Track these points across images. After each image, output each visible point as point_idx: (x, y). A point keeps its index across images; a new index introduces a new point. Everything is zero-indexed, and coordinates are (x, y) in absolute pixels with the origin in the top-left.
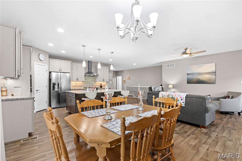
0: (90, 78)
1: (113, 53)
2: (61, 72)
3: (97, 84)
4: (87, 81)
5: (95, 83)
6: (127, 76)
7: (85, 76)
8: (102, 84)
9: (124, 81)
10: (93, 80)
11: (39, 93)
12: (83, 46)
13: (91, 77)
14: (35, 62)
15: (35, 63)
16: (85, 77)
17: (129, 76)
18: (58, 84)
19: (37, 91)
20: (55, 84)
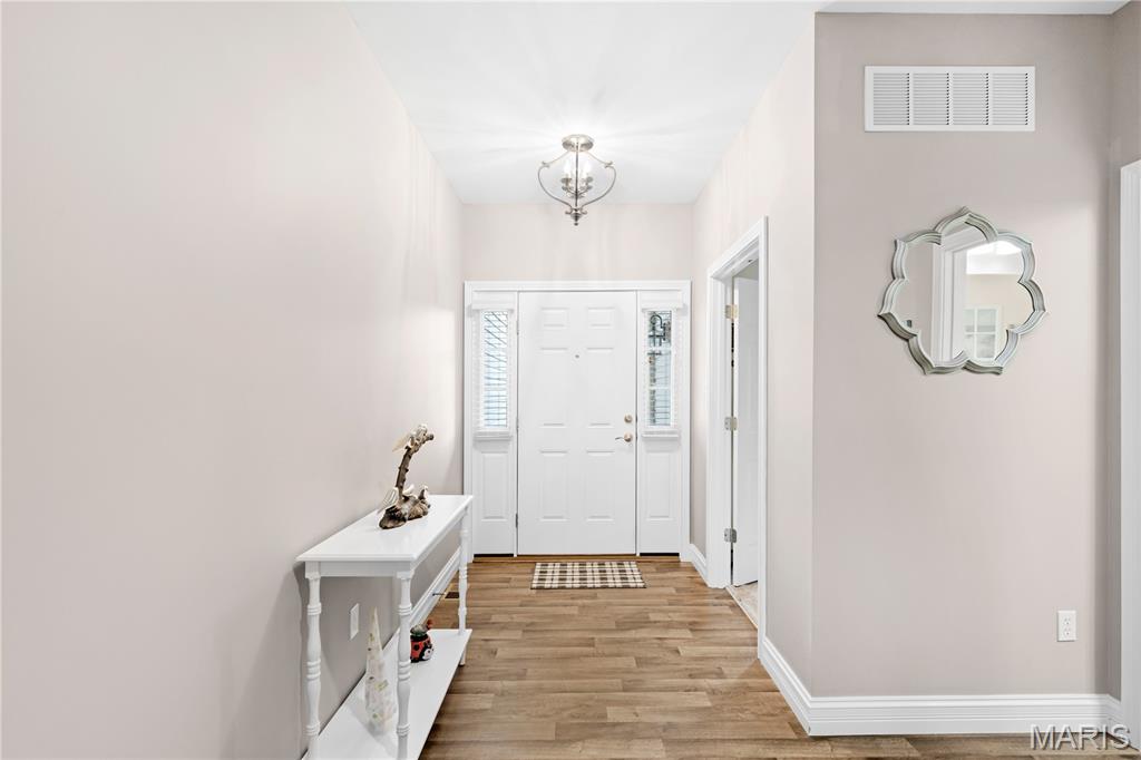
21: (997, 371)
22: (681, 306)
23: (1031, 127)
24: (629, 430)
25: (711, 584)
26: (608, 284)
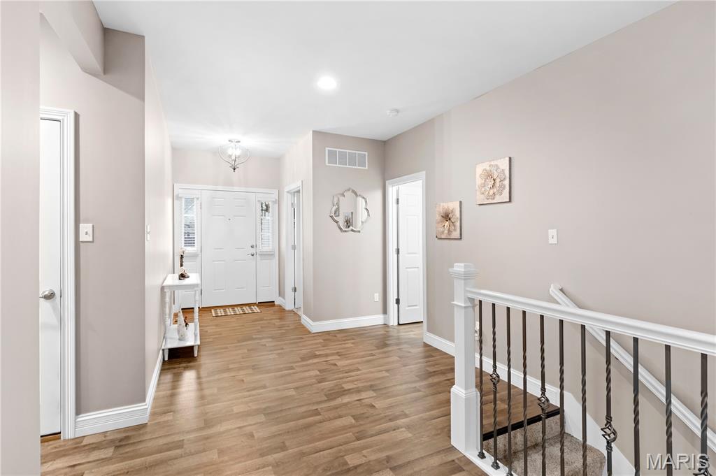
6: (479, 170)
9: (446, 216)
17: (505, 164)
21: (359, 232)
22: (274, 200)
23: (366, 168)
24: (253, 251)
25: (287, 309)
26: (243, 189)
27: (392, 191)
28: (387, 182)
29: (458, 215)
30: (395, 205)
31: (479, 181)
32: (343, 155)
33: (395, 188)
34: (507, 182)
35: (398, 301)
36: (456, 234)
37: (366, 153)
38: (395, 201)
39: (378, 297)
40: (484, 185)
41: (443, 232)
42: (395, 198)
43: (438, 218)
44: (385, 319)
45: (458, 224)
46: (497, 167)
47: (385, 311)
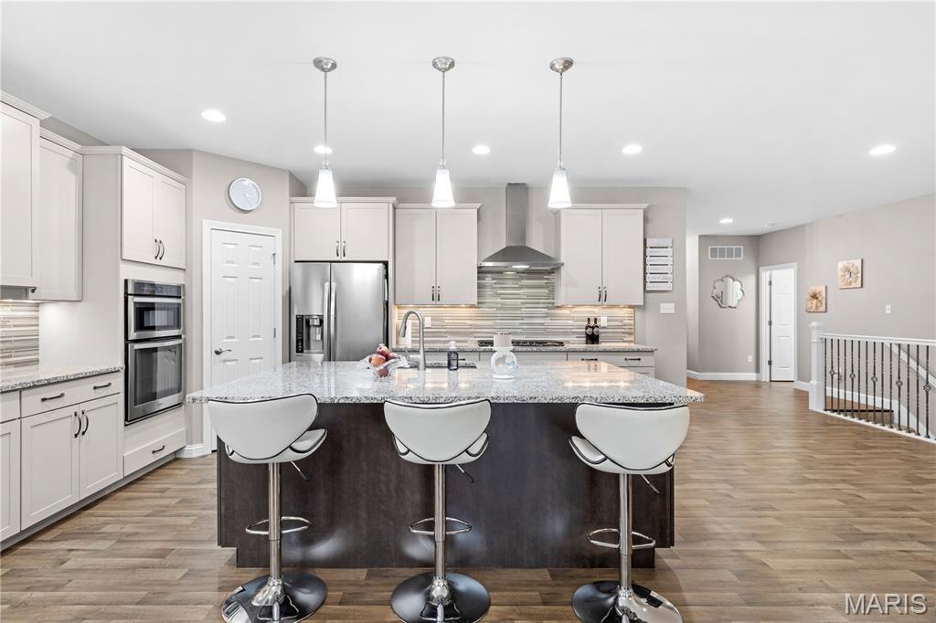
0: (521, 287)
1: (568, 64)
2: (344, 259)
3: (569, 318)
4: (499, 300)
5: (552, 317)
6: (841, 265)
7: (481, 272)
8: (603, 322)
9: (814, 296)
10: (538, 297)
11: (233, 363)
12: (318, 63)
13: (525, 282)
14: (204, 221)
15: (207, 224)
16: (479, 278)
17: (858, 263)
18: (321, 322)
19: (217, 353)
20: (308, 322)
21: (736, 307)
23: (742, 258)
27: (765, 276)
28: (761, 269)
29: (824, 295)
30: (768, 287)
31: (840, 273)
32: (722, 251)
33: (768, 273)
34: (860, 275)
35: (770, 363)
36: (823, 309)
37: (742, 247)
38: (767, 283)
39: (751, 359)
40: (844, 276)
41: (811, 308)
42: (768, 280)
43: (809, 297)
44: (758, 377)
45: (824, 301)
46: (853, 265)
47: (758, 370)
